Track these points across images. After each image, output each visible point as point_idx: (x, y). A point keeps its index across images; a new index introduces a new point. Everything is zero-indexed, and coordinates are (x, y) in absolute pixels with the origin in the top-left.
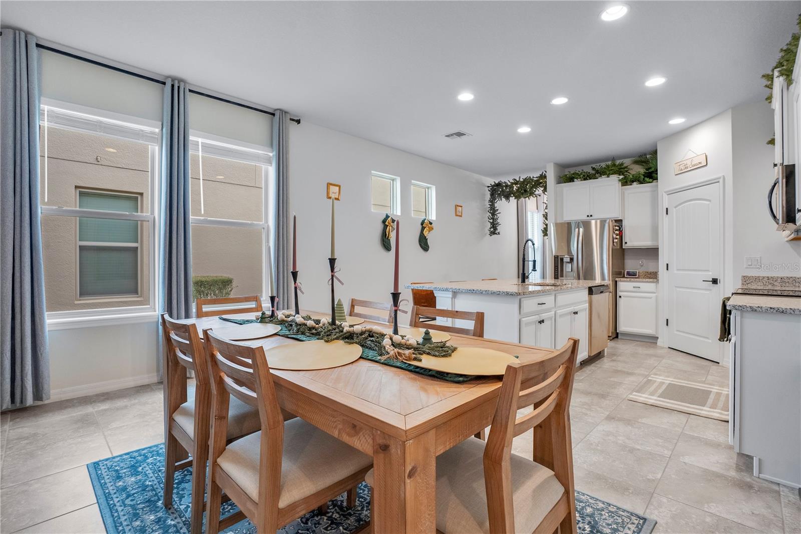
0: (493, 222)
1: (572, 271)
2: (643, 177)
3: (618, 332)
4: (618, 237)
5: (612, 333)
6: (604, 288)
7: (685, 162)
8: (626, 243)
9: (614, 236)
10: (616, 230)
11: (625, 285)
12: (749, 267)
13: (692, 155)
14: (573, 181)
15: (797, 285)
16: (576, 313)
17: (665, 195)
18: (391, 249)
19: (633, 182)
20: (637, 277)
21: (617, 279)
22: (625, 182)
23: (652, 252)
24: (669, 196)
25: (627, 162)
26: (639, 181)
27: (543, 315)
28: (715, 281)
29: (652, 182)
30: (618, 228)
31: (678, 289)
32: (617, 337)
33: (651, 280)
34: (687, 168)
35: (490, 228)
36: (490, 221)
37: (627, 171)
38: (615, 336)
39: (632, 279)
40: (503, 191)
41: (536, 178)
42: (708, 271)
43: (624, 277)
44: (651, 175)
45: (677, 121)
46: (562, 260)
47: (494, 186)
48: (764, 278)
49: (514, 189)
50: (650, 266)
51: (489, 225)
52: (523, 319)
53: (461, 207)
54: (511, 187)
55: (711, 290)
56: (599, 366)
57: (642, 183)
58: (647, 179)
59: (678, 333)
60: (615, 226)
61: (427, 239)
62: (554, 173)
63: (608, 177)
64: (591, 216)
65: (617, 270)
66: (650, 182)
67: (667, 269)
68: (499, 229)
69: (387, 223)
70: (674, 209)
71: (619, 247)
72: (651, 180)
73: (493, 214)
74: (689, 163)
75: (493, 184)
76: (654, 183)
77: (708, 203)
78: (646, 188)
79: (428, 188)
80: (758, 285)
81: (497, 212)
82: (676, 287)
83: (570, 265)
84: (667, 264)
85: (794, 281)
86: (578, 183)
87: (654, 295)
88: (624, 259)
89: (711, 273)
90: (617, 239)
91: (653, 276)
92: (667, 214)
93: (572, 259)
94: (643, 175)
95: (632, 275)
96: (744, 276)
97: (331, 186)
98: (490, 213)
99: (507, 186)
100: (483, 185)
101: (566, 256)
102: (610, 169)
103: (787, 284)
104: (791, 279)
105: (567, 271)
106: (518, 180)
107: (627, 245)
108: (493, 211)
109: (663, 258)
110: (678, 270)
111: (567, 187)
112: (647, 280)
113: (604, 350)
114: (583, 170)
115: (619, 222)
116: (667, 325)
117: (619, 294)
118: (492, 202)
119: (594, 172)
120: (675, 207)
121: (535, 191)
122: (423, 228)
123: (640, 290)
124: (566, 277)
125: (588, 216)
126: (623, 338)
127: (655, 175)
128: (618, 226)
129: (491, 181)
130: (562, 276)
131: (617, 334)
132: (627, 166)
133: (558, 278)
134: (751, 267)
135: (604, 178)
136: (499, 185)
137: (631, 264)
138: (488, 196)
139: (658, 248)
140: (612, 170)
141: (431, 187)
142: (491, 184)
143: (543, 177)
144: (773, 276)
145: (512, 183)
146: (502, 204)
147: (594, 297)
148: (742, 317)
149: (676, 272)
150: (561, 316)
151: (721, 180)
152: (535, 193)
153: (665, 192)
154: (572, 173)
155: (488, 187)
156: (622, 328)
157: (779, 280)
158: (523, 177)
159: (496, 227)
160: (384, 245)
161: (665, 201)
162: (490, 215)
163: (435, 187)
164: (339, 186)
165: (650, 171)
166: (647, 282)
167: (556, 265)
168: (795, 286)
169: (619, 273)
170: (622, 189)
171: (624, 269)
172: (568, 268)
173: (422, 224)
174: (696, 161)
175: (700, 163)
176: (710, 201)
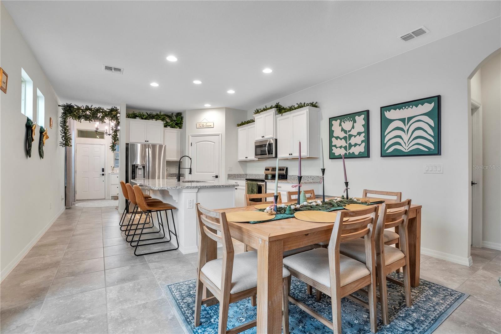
0: (65, 136)
2: (173, 125)
7: (203, 124)
13: (205, 121)
14: (136, 118)
17: (190, 137)
22: (166, 126)
24: (193, 137)
26: (171, 126)
28: (217, 177)
34: (204, 126)
35: (63, 141)
37: (165, 120)
45: (207, 105)
46: (137, 167)
51: (61, 138)
53: (52, 119)
58: (176, 126)
63: (156, 120)
64: (148, 141)
72: (178, 127)
73: (65, 130)
74: (205, 124)
77: (213, 143)
78: (175, 130)
80: (232, 178)
83: (141, 170)
85: (240, 175)
86: (138, 120)
89: (214, 173)
92: (191, 145)
93: (143, 167)
97: (3, 74)
101: (140, 165)
108: (66, 127)
110: (197, 172)
111: (132, 121)
119: (147, 116)
120: (196, 143)
122: (42, 136)
125: (146, 141)
135: (154, 121)
151: (220, 135)
153: (191, 135)
154: (135, 113)
157: (237, 175)
159: (67, 140)
161: (190, 139)
162: (63, 129)
163: (44, 97)
167: (133, 170)
170: (164, 129)
173: (41, 132)
174: (208, 124)
175: (211, 126)
176: (215, 143)
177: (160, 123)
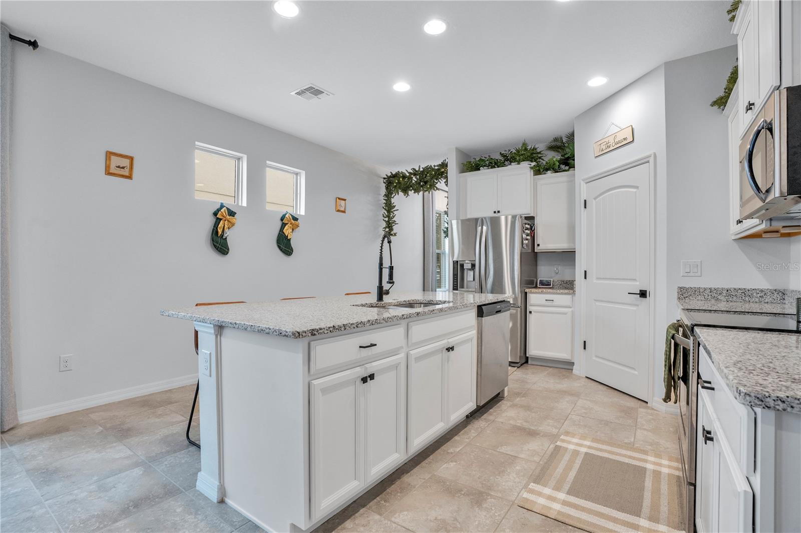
0: (388, 221)
1: (474, 280)
2: (557, 164)
3: (527, 356)
4: (529, 237)
5: (520, 357)
6: (503, 305)
7: (607, 140)
8: (538, 245)
9: (524, 236)
10: (527, 229)
11: (536, 298)
12: (686, 274)
13: (614, 130)
14: (479, 169)
15: (747, 299)
16: (450, 349)
17: (583, 183)
18: (227, 253)
19: (547, 170)
20: (551, 286)
21: (527, 290)
22: (539, 171)
23: (568, 256)
24: (587, 184)
25: (541, 147)
26: (553, 169)
27: (374, 364)
28: (643, 294)
29: (568, 170)
30: (529, 227)
31: (598, 303)
32: (527, 362)
33: (566, 291)
34: (610, 147)
35: (385, 228)
36: (385, 219)
37: (540, 158)
38: (524, 361)
39: (544, 290)
40: (399, 183)
41: (437, 166)
42: (635, 280)
43: (536, 287)
44: (568, 162)
45: (598, 82)
46: (462, 266)
47: (390, 177)
48: (705, 289)
49: (414, 182)
50: (564, 274)
51: (384, 224)
52: (315, 382)
53: (345, 200)
54: (410, 178)
55: (638, 305)
56: (491, 418)
57: (557, 172)
58: (563, 167)
59: (598, 359)
60: (526, 224)
61: (289, 240)
62: (456, 159)
63: (519, 164)
64: (499, 212)
65: (528, 279)
66: (566, 171)
67: (585, 278)
68: (396, 229)
69: (219, 216)
70: (594, 201)
71: (530, 251)
72: (567, 168)
73: (389, 211)
74: (611, 140)
75: (389, 174)
76: (571, 172)
77: (634, 190)
78: (561, 177)
79: (297, 174)
80: (698, 300)
81: (394, 210)
82: (595, 300)
83: (471, 273)
84: (585, 272)
85: (743, 294)
86: (484, 171)
87: (570, 310)
88: (536, 265)
89: (638, 283)
90: (527, 239)
91: (569, 286)
92: (585, 207)
93: (473, 266)
94: (559, 161)
95: (546, 284)
96: (681, 288)
97: (113, 157)
98: (385, 210)
99: (404, 177)
100: (379, 176)
101: (467, 262)
102: (520, 153)
103: (735, 298)
104: (739, 291)
105: (468, 280)
106: (417, 169)
107: (539, 248)
108: (389, 207)
109: (581, 263)
110: (598, 278)
111: (472, 176)
112: (562, 291)
113: (503, 391)
114: (489, 156)
115: (531, 218)
116: (585, 348)
117: (529, 308)
118: (388, 196)
119: (503, 159)
120: (595, 199)
121: (437, 183)
122: (284, 225)
123: (554, 303)
124: (467, 288)
125: (495, 212)
126: (534, 363)
127: (573, 162)
128: (529, 224)
129: (387, 171)
130: (462, 287)
131: (527, 358)
132: (541, 151)
133: (457, 290)
134: (689, 274)
135: (514, 165)
136: (394, 176)
137: (545, 272)
138: (383, 191)
139: (575, 251)
140: (522, 155)
141: (300, 173)
142: (387, 176)
143: (444, 165)
144: (716, 287)
145: (410, 173)
146: (398, 199)
147: (485, 319)
148: (779, 426)
149: (595, 281)
150: (419, 359)
151: (652, 160)
152: (436, 185)
153: (583, 180)
154: (477, 160)
155: (384, 178)
156: (533, 351)
157: (725, 292)
158: (423, 166)
159: (392, 227)
160: (215, 246)
161: (583, 191)
162: (386, 212)
163: (304, 172)
164: (131, 159)
165: (566, 156)
166: (562, 294)
167: (456, 273)
168: (745, 301)
169: (530, 282)
170: (534, 180)
171: (536, 277)
172: (469, 276)
173: (282, 219)
174: (620, 137)
175: (625, 139)
176: (637, 187)
177: (524, 169)
